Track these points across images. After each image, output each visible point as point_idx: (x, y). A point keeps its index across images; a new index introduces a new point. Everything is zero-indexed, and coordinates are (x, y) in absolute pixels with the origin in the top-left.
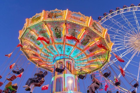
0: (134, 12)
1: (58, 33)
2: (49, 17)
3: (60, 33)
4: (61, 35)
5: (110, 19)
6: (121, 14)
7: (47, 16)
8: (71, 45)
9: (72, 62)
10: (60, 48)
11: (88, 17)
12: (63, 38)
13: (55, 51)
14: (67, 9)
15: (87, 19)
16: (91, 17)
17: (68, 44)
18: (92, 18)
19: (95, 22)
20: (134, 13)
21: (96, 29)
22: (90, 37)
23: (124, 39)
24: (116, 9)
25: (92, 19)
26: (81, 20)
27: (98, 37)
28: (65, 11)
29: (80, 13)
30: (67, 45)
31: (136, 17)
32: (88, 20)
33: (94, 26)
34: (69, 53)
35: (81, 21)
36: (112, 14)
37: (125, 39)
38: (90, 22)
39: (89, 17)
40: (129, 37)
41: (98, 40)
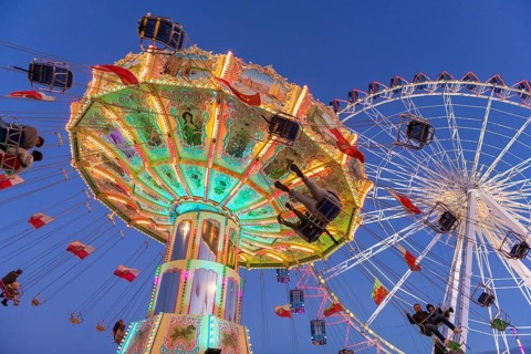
0: (449, 100)
1: (193, 127)
2: (167, 71)
3: (199, 128)
4: (200, 135)
5: (369, 110)
6: (405, 100)
7: (161, 68)
8: (232, 173)
9: (223, 224)
10: (196, 177)
11: (297, 87)
12: (207, 147)
13: (178, 186)
14: (230, 53)
15: (294, 94)
16: (305, 87)
17: (222, 169)
18: (309, 91)
19: (320, 106)
20: (449, 103)
21: (318, 132)
22: (295, 154)
23: (408, 184)
24: (392, 80)
25: (310, 95)
26: (271, 93)
27: (323, 156)
28: (222, 56)
29: (273, 71)
30: (216, 172)
31: (452, 114)
32: (294, 96)
33: (312, 120)
34: (223, 196)
35: (273, 97)
36: (375, 98)
37: (413, 185)
38: (302, 106)
39: (302, 88)
40: (424, 180)
41: (322, 169)
